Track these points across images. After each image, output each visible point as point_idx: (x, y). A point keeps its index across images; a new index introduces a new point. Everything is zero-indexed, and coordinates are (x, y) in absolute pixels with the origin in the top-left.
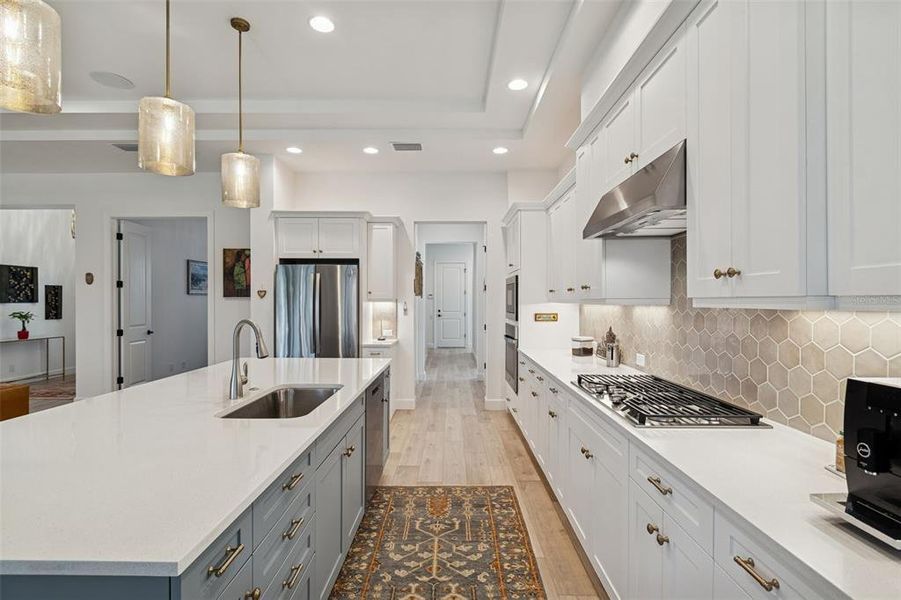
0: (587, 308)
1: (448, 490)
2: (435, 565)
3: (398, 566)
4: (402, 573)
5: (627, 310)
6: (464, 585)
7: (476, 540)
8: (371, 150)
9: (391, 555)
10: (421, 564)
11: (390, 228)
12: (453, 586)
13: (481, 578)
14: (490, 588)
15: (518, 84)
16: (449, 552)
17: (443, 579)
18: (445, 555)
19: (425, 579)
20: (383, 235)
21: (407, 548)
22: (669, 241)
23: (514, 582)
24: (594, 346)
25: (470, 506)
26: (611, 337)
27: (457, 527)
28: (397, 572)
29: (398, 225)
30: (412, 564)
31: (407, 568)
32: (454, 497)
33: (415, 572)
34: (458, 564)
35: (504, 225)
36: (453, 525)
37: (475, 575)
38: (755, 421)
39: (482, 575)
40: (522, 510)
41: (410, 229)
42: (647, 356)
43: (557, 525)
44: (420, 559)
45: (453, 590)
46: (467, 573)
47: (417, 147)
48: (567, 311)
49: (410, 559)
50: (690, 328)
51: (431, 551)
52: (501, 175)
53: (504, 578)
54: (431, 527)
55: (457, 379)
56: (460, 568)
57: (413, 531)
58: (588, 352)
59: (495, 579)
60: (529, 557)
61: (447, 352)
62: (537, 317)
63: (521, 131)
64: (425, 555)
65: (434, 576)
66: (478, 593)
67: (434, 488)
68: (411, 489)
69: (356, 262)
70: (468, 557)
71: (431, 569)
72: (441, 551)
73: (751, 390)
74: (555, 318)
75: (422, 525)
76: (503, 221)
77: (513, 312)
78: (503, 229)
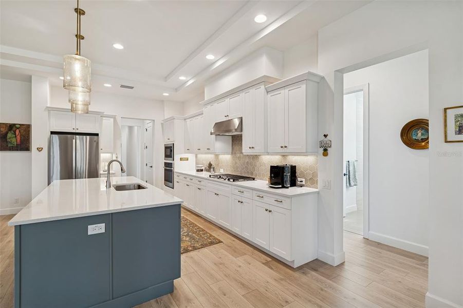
0: (199, 156)
5: (217, 156)
8: (107, 85)
11: (112, 120)
15: (182, 78)
20: (108, 123)
22: (231, 137)
23: (199, 232)
24: (203, 168)
26: (210, 165)
29: (114, 117)
35: (163, 122)
38: (254, 179)
41: (119, 119)
42: (224, 169)
47: (132, 88)
48: (191, 157)
50: (237, 161)
52: (162, 102)
53: (196, 232)
58: (202, 170)
59: (194, 233)
62: (181, 159)
63: (176, 90)
69: (97, 135)
73: (252, 174)
74: (187, 159)
76: (163, 121)
77: (171, 157)
78: (162, 124)
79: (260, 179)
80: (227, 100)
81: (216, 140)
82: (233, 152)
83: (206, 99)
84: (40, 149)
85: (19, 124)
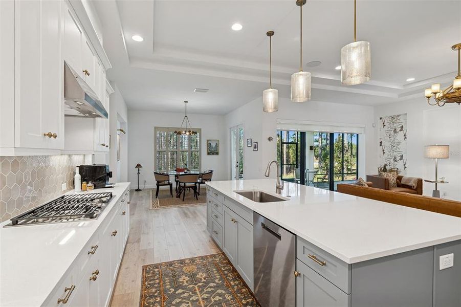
2: (198, 292)
3: (218, 287)
4: (212, 284)
6: (181, 285)
9: (223, 292)
10: (205, 291)
12: (185, 284)
13: (172, 290)
14: (168, 287)
16: (193, 301)
17: (191, 286)
18: (194, 298)
19: (200, 284)
21: (217, 298)
23: (156, 292)
28: (215, 284)
30: (210, 290)
31: (211, 287)
33: (206, 286)
34: (186, 295)
37: (175, 291)
39: (172, 292)
44: (207, 293)
45: (185, 282)
46: (180, 291)
49: (212, 292)
51: (203, 299)
53: (160, 293)
56: (183, 293)
59: (165, 291)
64: (206, 296)
65: (196, 287)
66: (173, 284)
70: (180, 300)
71: (199, 289)
72: (198, 300)
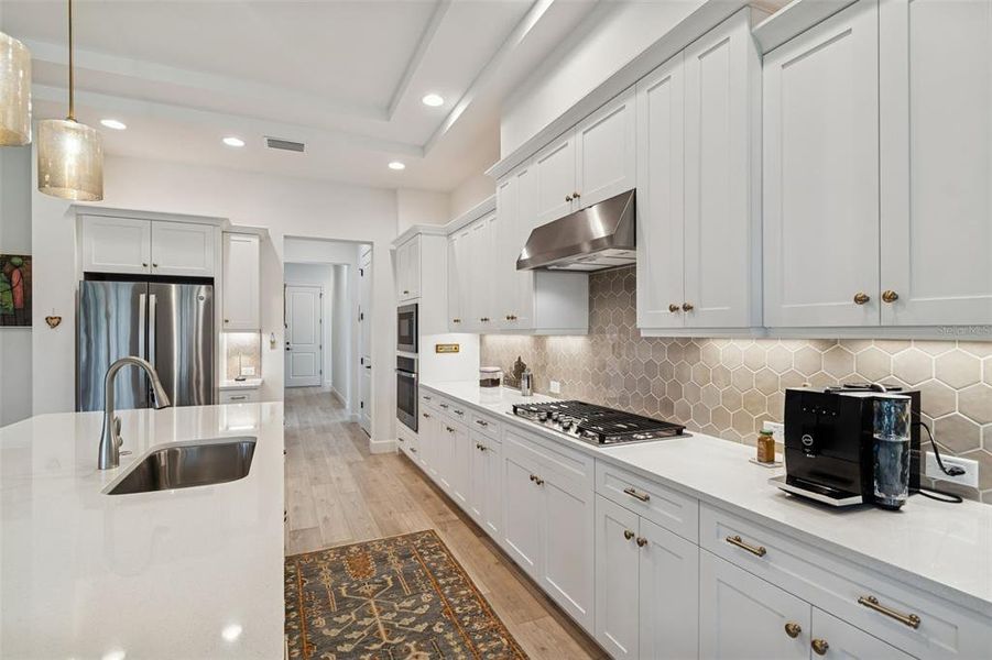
0: (491, 339)
1: (364, 547)
2: (382, 629)
3: (339, 641)
4: (347, 648)
5: (540, 340)
6: (422, 642)
7: (417, 592)
8: (234, 142)
9: (326, 632)
10: (365, 632)
11: (255, 241)
12: (411, 645)
13: (437, 629)
14: (450, 636)
15: (433, 100)
16: (391, 612)
17: (397, 641)
18: (389, 616)
19: (376, 646)
20: (244, 252)
21: (343, 619)
22: (586, 276)
23: (471, 623)
24: (500, 376)
25: (396, 559)
26: (520, 367)
27: (391, 584)
28: (339, 648)
29: (264, 239)
30: (355, 635)
31: (351, 641)
32: (374, 553)
33: (362, 642)
34: (406, 621)
35: (393, 247)
36: (385, 583)
37: (429, 628)
38: (679, 432)
39: (437, 626)
40: (452, 551)
41: (277, 241)
42: (563, 384)
43: (491, 559)
44: (362, 628)
45: (413, 649)
46: (420, 628)
47: (299, 147)
48: (467, 342)
49: (350, 630)
50: (610, 358)
51: (371, 616)
52: (391, 192)
53: (461, 622)
54: (361, 590)
55: (325, 423)
56: (412, 625)
57: (340, 600)
58: (495, 383)
59: (451, 626)
60: (475, 596)
61: (300, 392)
62: (438, 349)
63: (423, 149)
64: (366, 621)
65: (386, 640)
66: (441, 644)
67: (348, 547)
68: (319, 554)
69: (209, 281)
70: (416, 612)
71: (379, 634)
72: (381, 614)
74: (456, 349)
75: (349, 590)
76: (393, 243)
77: (412, 344)
78: (393, 253)
79: (705, 431)
80: (575, 140)
81: (536, 287)
82: (594, 329)
83: (504, 155)
84: (53, 322)
85: (21, 257)
